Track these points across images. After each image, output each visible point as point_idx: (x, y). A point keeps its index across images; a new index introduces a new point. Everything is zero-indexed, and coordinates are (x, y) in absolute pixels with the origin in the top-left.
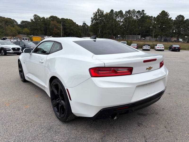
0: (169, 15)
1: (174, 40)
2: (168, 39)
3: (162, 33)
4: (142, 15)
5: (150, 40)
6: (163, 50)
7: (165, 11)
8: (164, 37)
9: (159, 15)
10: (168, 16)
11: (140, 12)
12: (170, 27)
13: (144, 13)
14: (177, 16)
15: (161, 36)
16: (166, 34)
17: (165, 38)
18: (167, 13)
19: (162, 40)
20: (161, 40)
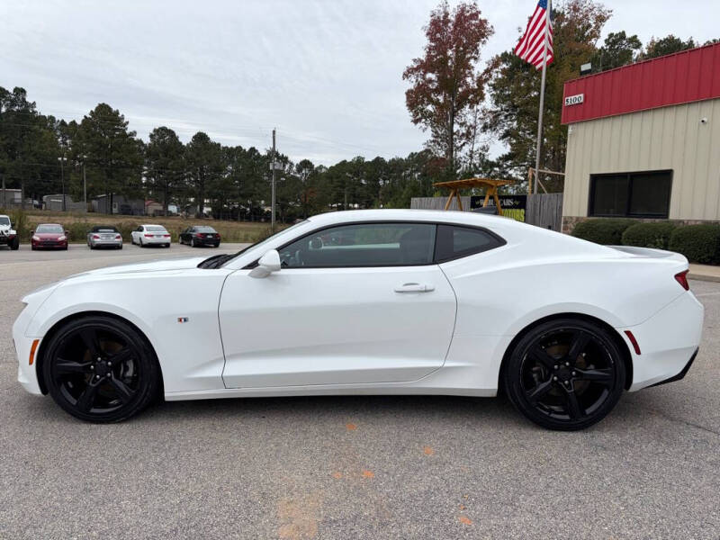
0: (128, 123)
1: (156, 211)
2: (134, 204)
3: (111, 184)
4: (17, 107)
5: (64, 209)
6: (167, 245)
7: (110, 106)
8: (122, 198)
9: (89, 116)
10: (124, 125)
11: (7, 92)
12: (137, 165)
13: (24, 99)
14: (155, 130)
15: (107, 193)
16: (128, 190)
17: (126, 200)
18: (117, 113)
19: (115, 210)
20: (112, 210)
